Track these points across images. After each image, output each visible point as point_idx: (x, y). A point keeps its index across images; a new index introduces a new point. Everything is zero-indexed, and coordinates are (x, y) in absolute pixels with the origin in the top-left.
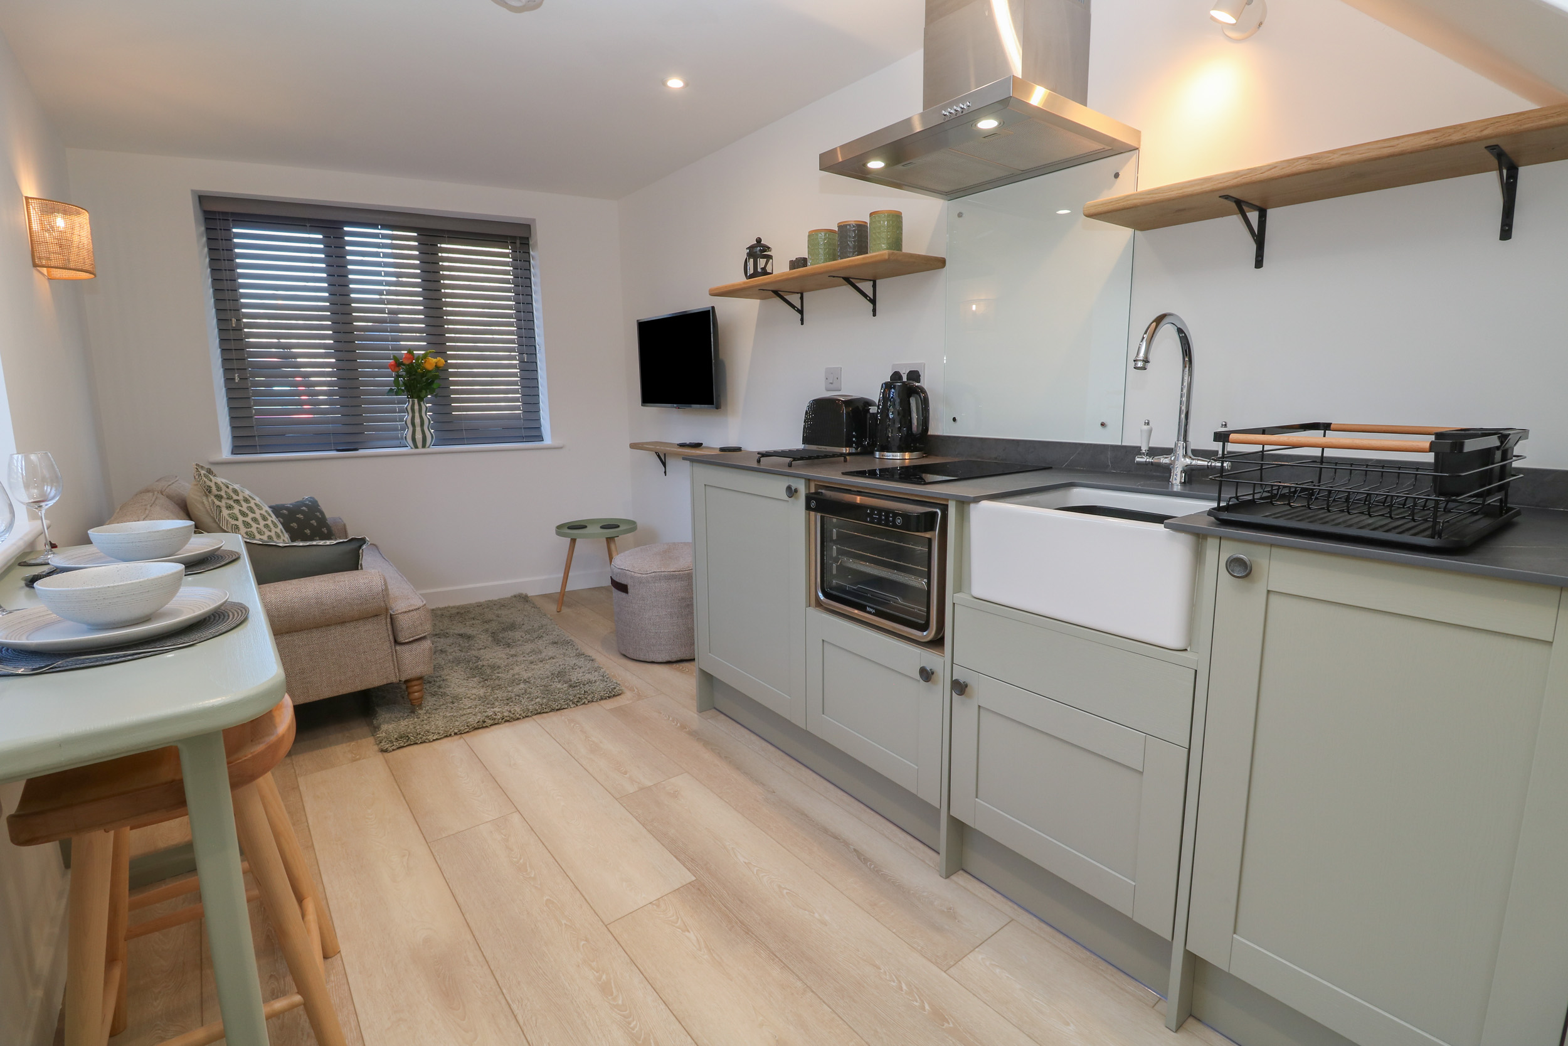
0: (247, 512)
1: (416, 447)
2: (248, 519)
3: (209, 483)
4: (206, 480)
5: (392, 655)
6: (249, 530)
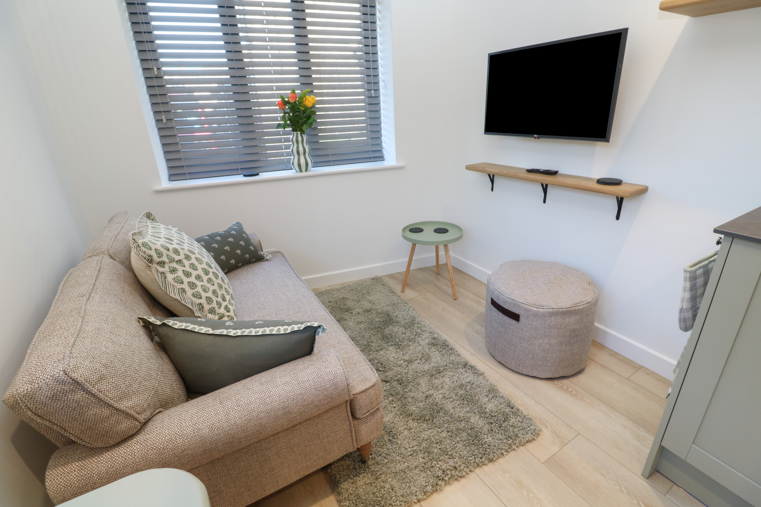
1: (301, 171)
3: (149, 252)
4: (145, 250)
5: (351, 431)
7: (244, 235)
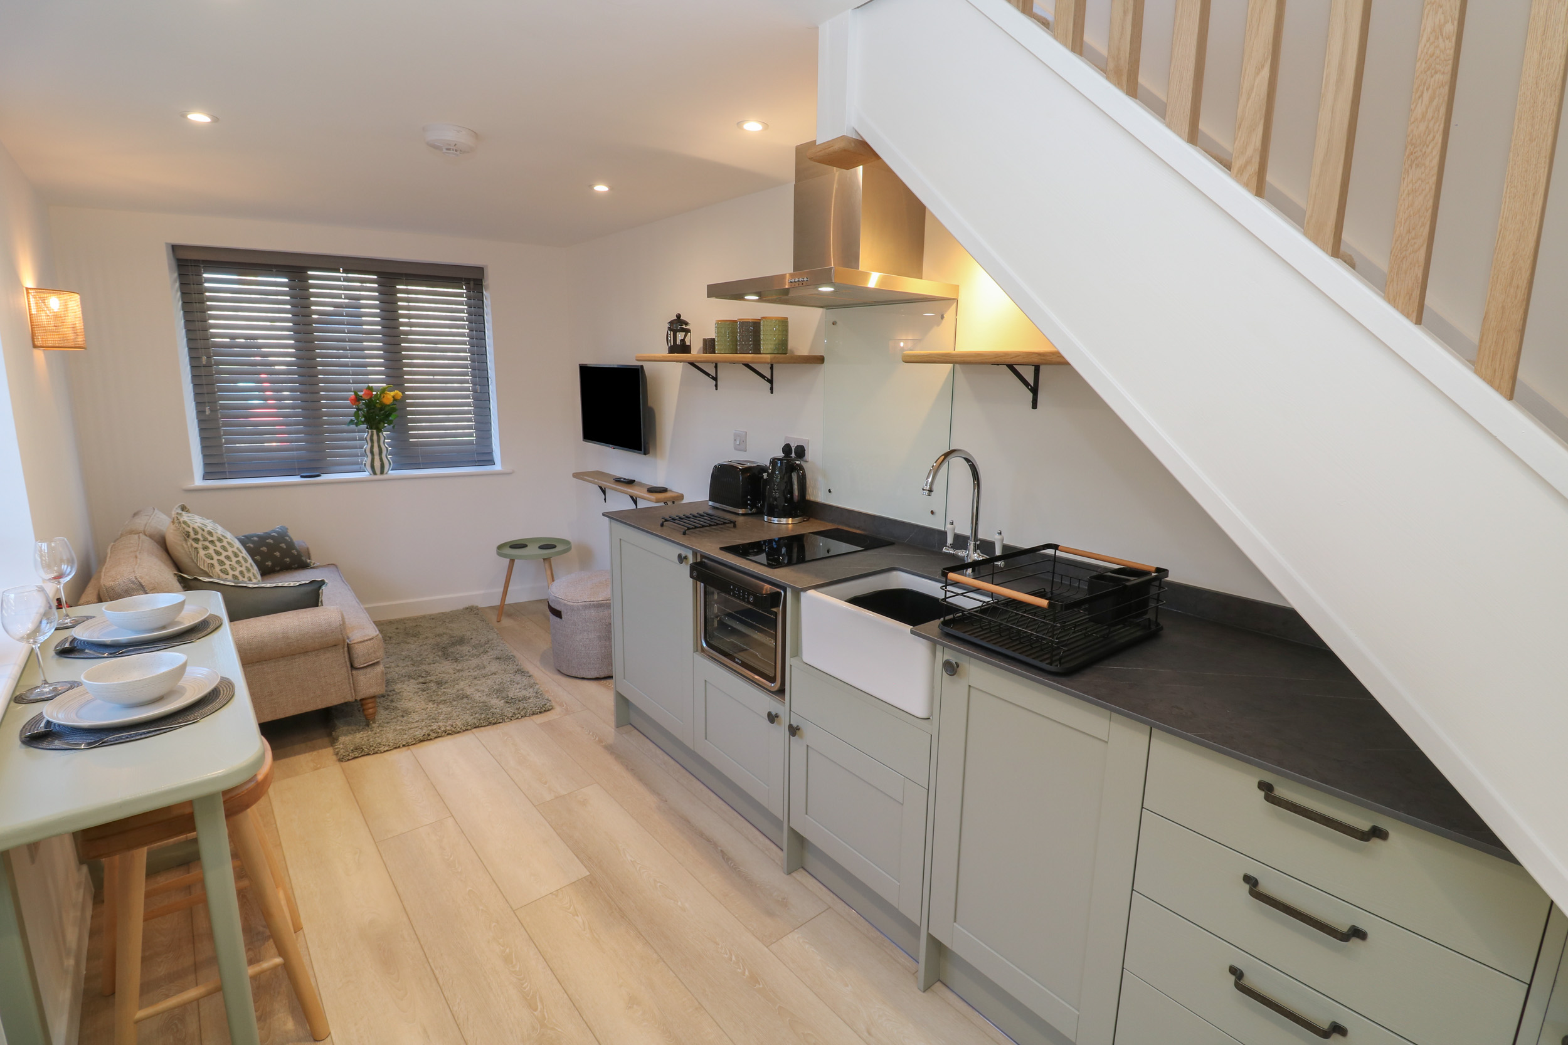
0: (221, 551)
1: (375, 473)
2: (222, 558)
3: (187, 529)
4: (185, 526)
5: (349, 679)
6: (223, 567)
7: (287, 538)
